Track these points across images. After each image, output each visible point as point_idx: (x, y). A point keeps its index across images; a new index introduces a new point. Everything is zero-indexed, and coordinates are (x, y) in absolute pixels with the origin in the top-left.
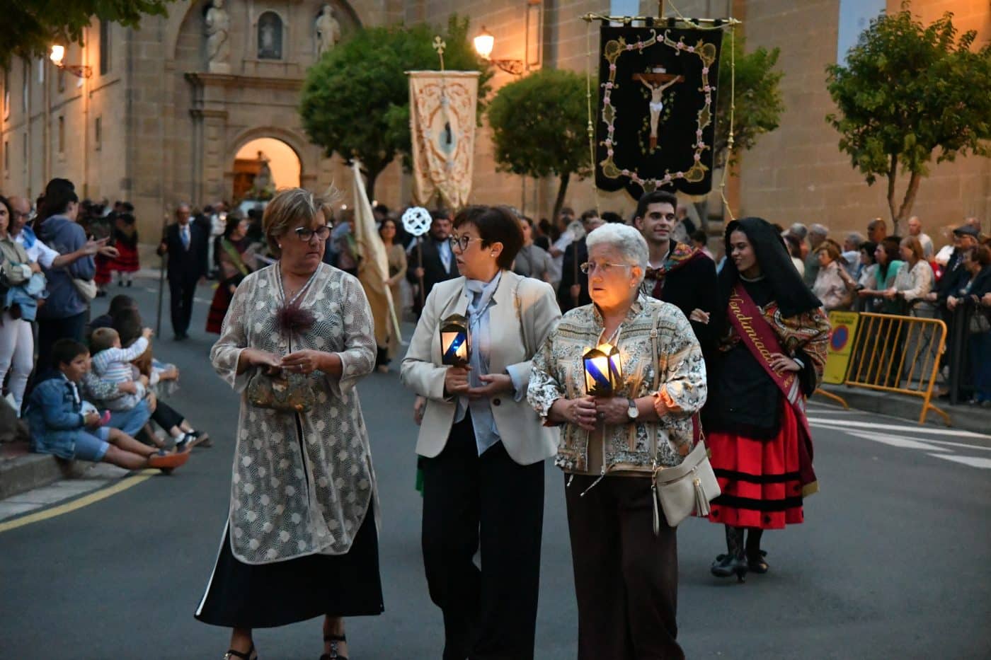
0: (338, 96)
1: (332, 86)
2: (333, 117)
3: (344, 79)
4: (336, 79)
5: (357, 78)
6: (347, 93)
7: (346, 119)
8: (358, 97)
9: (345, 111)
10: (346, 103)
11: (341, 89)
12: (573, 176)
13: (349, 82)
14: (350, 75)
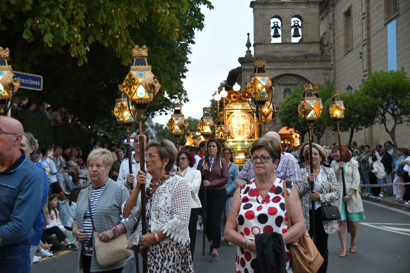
0: (287, 109)
1: (286, 106)
2: (286, 117)
3: (290, 104)
4: (287, 104)
5: (293, 103)
6: (290, 109)
7: (291, 117)
8: (294, 110)
9: (290, 114)
10: (290, 112)
11: (289, 107)
12: (355, 130)
13: (291, 105)
14: (291, 102)
